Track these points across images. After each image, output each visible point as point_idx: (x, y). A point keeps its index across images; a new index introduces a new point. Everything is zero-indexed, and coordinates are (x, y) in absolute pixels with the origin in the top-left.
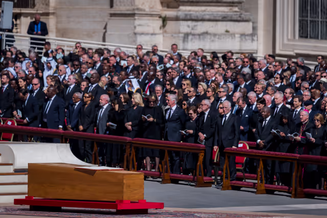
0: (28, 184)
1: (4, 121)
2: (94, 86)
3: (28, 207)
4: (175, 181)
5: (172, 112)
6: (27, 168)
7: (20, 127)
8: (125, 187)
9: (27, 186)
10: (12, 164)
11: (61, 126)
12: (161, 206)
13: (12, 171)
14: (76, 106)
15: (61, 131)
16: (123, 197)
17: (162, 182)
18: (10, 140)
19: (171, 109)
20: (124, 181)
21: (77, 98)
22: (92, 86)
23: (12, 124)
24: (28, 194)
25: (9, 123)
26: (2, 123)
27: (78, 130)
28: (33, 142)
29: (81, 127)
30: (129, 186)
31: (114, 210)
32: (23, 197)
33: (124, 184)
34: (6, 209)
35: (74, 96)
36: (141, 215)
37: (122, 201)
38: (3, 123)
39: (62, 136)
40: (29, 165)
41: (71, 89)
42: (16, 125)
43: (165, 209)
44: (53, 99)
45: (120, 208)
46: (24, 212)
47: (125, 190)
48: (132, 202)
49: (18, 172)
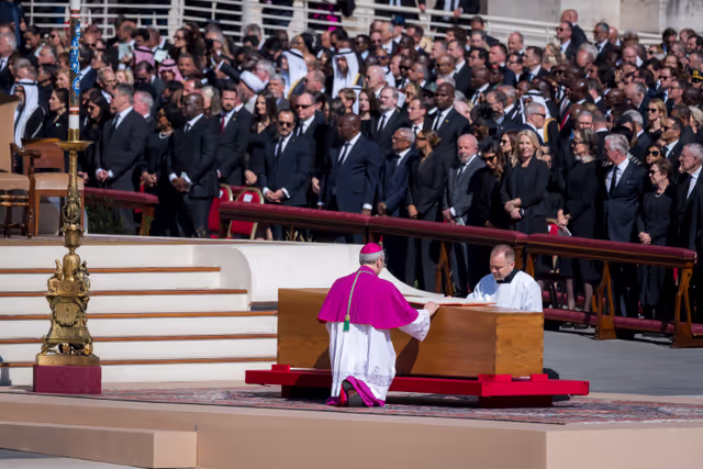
0: (279, 336)
1: (235, 192)
2: (445, 113)
3: (277, 388)
4: (625, 334)
5: (619, 177)
6: (276, 299)
7: (271, 206)
8: (498, 343)
9: (275, 340)
10: (244, 292)
11: (368, 206)
12: (583, 388)
13: (246, 308)
14: (399, 160)
15: (366, 216)
16: (494, 368)
17: (595, 336)
18: (249, 238)
19: (617, 169)
20: (498, 331)
21: (404, 139)
22: (440, 115)
23: (253, 200)
24: (278, 359)
25: (248, 198)
26: (231, 199)
27: (405, 214)
28: (298, 239)
29: (413, 210)
30: (509, 343)
31: (473, 398)
32: (267, 366)
33: (496, 338)
34: (229, 393)
35: (395, 135)
36: (537, 410)
37: (491, 377)
38: (234, 198)
39: (367, 228)
40: (282, 292)
41: (386, 121)
42: (262, 202)
43: (592, 396)
44: (353, 142)
45: (487, 392)
46: (268, 401)
47: (499, 352)
48: (514, 380)
49: (258, 308)
